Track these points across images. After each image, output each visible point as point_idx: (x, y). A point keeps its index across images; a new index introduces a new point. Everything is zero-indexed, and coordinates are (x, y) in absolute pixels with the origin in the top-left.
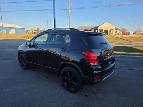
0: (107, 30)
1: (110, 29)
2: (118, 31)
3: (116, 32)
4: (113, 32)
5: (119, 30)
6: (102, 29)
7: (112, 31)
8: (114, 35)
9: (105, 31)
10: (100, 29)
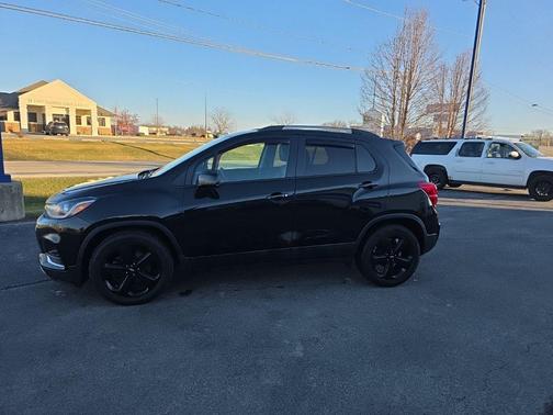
0: (65, 113)
1: (77, 110)
2: (108, 120)
3: (102, 122)
4: (89, 123)
5: (111, 115)
6: (42, 108)
7: (84, 119)
8: (95, 134)
9: (56, 117)
10: (29, 106)
